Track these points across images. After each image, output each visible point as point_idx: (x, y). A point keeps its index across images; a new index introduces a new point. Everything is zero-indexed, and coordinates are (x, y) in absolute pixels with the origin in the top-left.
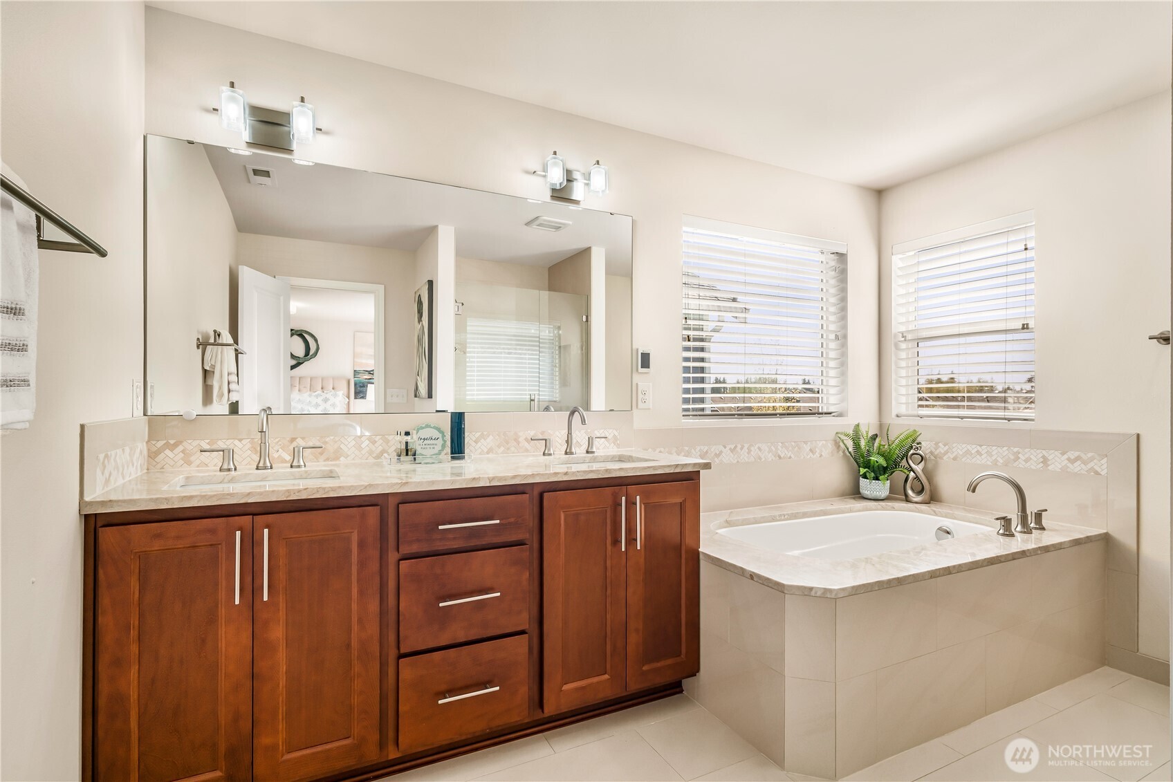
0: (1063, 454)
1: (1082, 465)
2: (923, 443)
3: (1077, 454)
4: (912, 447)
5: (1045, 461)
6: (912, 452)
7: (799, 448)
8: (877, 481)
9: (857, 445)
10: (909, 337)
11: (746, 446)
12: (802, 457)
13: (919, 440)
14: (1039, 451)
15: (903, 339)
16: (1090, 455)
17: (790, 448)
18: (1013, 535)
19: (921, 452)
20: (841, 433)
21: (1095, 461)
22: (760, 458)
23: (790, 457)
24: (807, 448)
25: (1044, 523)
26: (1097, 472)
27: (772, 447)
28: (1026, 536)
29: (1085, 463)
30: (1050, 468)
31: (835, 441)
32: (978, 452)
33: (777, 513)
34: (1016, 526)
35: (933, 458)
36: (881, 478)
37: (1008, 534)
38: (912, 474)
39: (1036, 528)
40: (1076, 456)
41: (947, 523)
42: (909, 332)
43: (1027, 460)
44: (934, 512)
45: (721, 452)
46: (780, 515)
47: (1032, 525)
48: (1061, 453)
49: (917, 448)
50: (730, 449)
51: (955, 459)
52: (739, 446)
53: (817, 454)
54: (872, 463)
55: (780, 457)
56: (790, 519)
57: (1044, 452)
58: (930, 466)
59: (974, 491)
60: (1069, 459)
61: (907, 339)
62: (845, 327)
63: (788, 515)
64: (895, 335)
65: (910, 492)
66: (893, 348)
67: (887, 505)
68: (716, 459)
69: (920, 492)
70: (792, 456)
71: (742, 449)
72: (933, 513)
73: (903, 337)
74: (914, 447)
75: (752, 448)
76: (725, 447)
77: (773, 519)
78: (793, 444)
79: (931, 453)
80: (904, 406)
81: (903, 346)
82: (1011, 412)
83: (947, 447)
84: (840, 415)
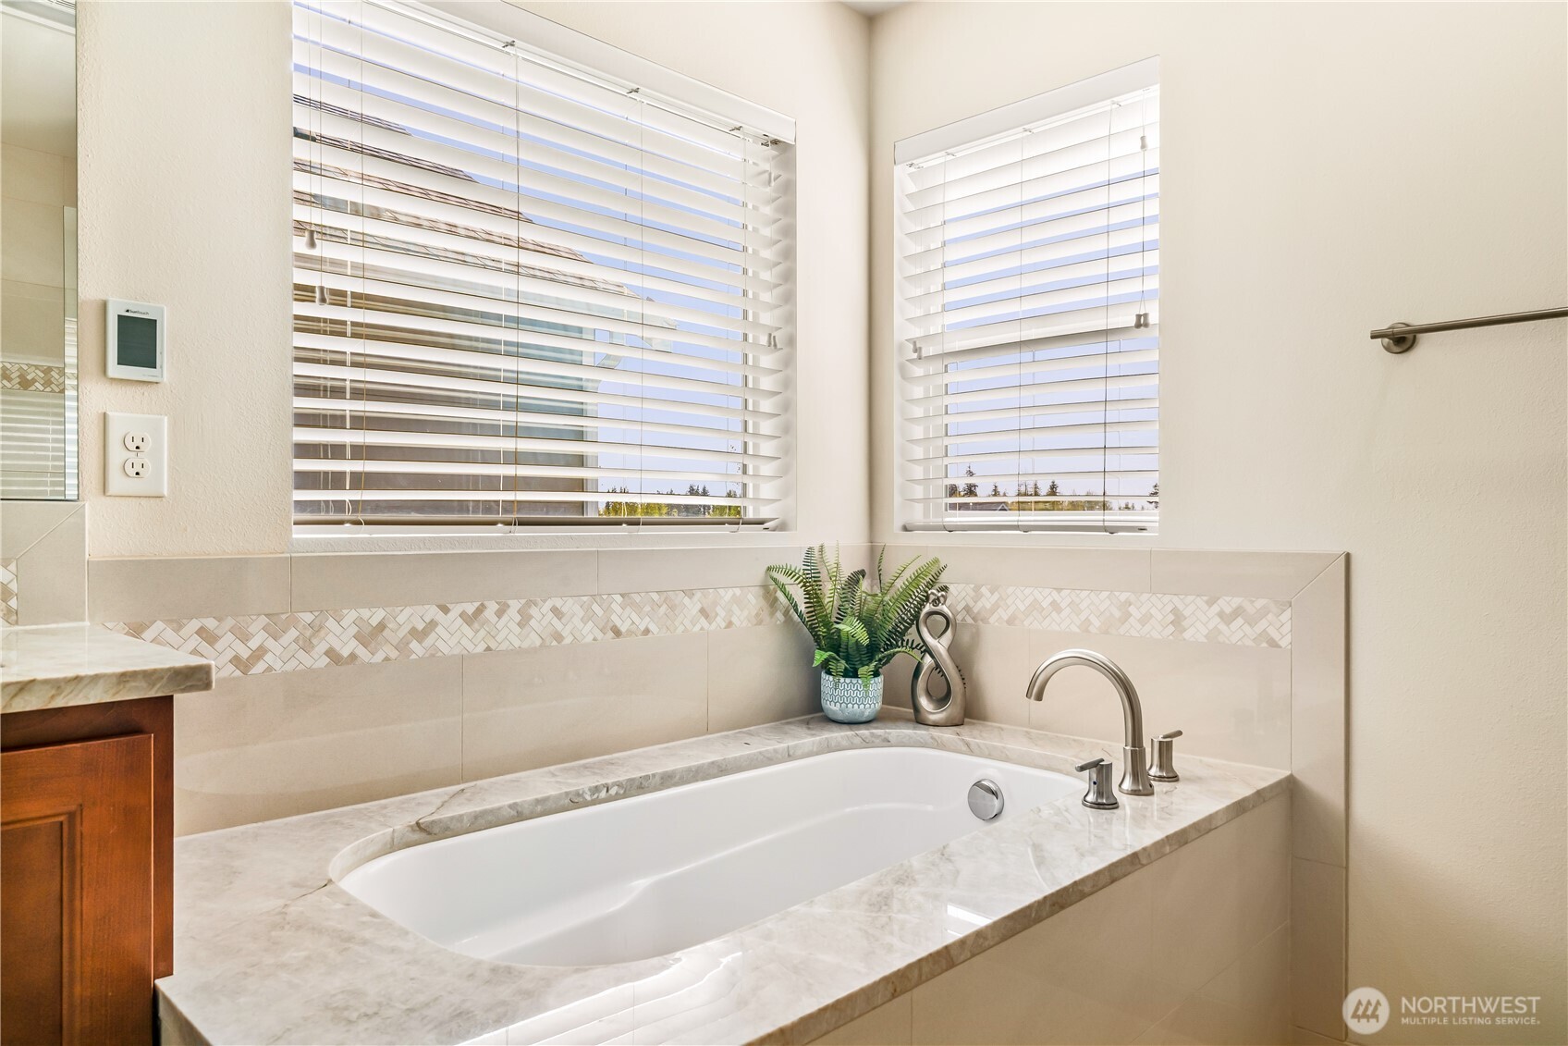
0: (1211, 603)
1: (1247, 628)
2: (951, 588)
3: (1236, 602)
4: (927, 598)
5: (1178, 620)
6: (928, 608)
7: (672, 608)
8: (854, 681)
9: (814, 597)
10: (928, 350)
11: (515, 605)
12: (681, 629)
13: (943, 579)
14: (1166, 599)
15: (915, 355)
16: (1260, 603)
17: (647, 608)
18: (1114, 805)
19: (944, 609)
20: (777, 569)
21: (1270, 616)
22: (558, 637)
23: (647, 631)
24: (692, 606)
25: (1178, 763)
26: (1272, 639)
27: (595, 607)
28: (1140, 801)
29: (1251, 622)
30: (1187, 635)
31: (765, 587)
32: (1055, 605)
33: (585, 783)
34: (1121, 781)
35: (969, 620)
36: (862, 670)
37: (1104, 802)
38: (928, 660)
39: (1161, 779)
40: (1234, 606)
41: (991, 771)
42: (927, 337)
43: (1144, 620)
44: (968, 745)
45: (432, 624)
46: (596, 789)
47: (1154, 771)
48: (1207, 602)
49: (938, 599)
50: (463, 615)
51: (1010, 622)
52: (492, 607)
53: (720, 621)
54: (844, 638)
55: (617, 633)
56: (625, 796)
57: (1175, 599)
58: (965, 638)
59: (1039, 697)
60: (1221, 615)
61: (924, 354)
62: (791, 319)
63: (619, 785)
64: (901, 347)
65: (924, 702)
66: (896, 377)
67: (872, 734)
68: (414, 645)
69: (942, 700)
70: (653, 627)
71: (500, 614)
72: (964, 748)
73: (915, 351)
74: (932, 597)
75: (534, 611)
76: (445, 610)
77: (575, 802)
78: (655, 596)
79: (967, 609)
80: (919, 507)
81: (918, 371)
82: (1113, 515)
83: (996, 596)
84: (782, 527)
